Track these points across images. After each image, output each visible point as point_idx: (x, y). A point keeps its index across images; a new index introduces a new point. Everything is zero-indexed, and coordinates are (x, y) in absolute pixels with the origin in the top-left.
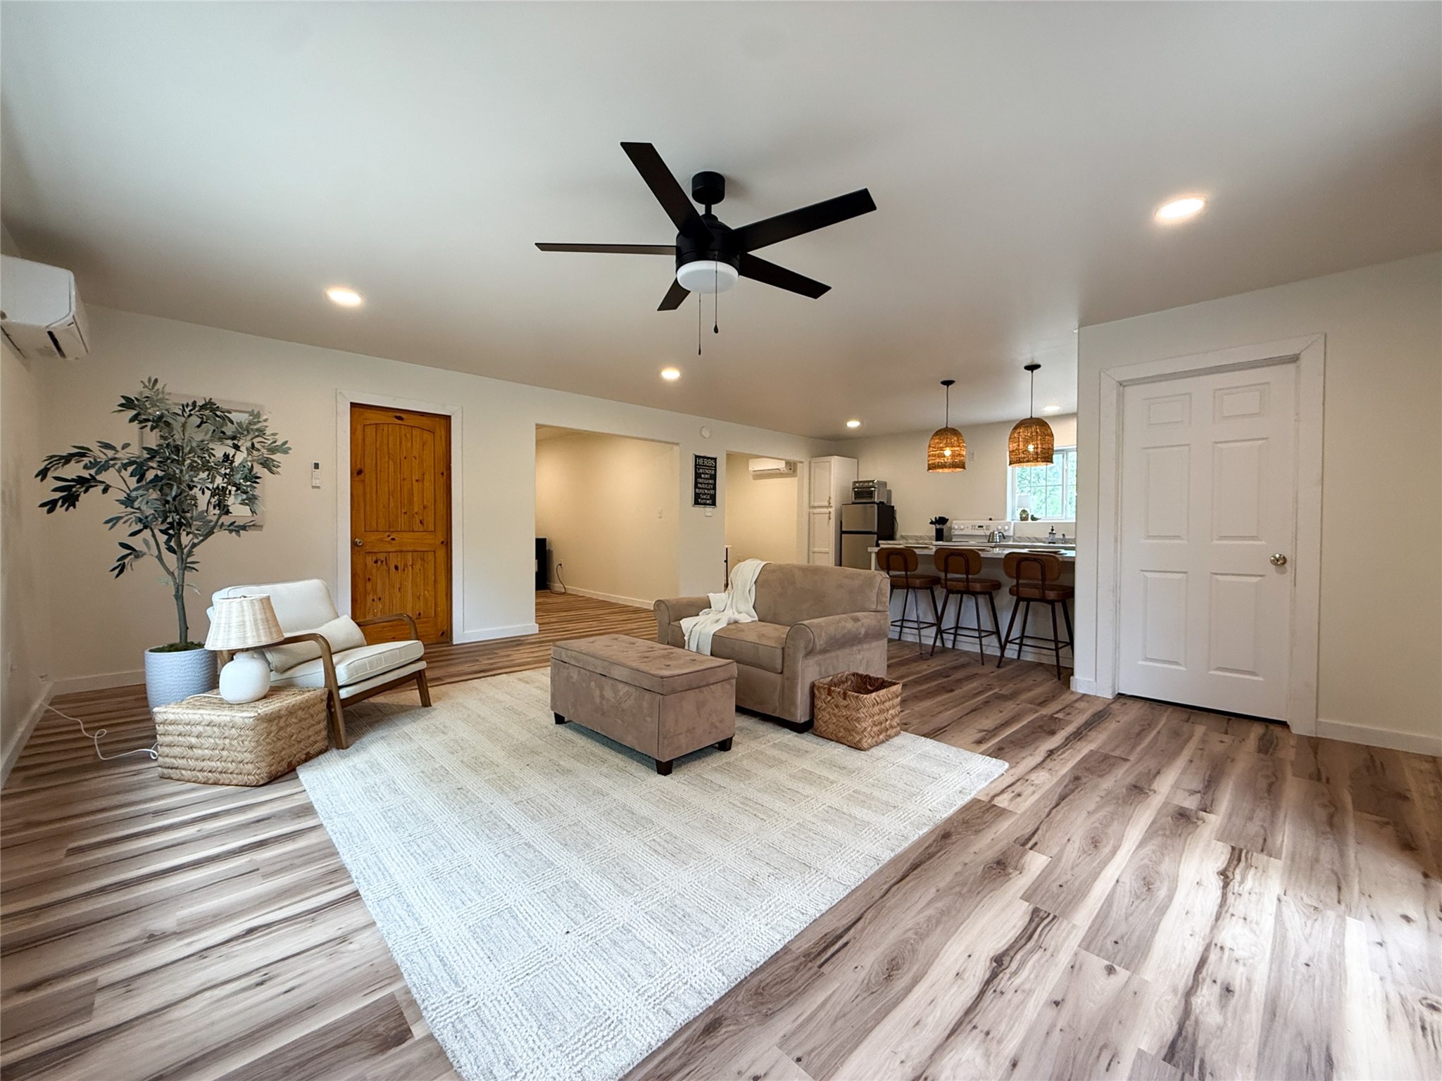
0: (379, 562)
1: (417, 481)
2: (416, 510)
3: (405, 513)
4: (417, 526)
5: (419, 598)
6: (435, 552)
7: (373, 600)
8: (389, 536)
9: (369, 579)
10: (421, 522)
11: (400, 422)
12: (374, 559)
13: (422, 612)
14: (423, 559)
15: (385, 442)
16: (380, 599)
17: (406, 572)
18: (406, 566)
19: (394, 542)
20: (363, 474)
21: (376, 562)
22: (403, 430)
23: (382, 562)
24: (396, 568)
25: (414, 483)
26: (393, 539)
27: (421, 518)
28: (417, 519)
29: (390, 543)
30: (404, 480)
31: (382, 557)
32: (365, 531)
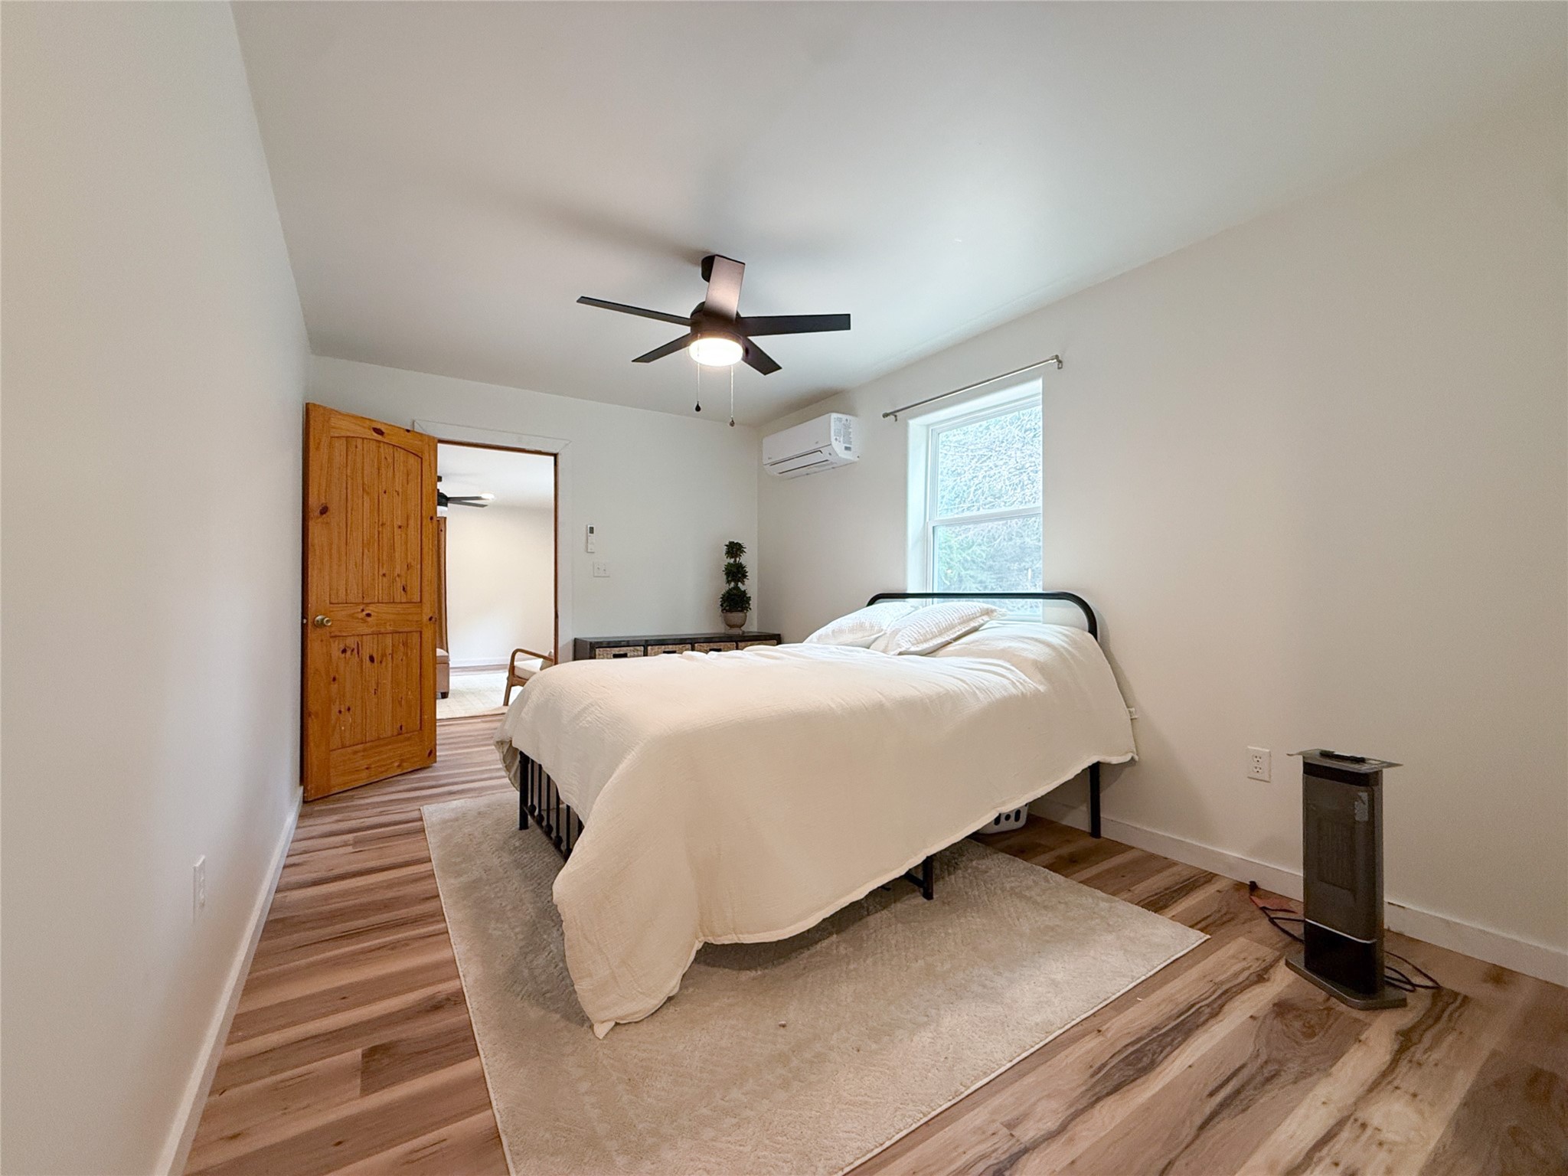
0: (349, 652)
1: (400, 527)
2: (397, 571)
3: (384, 575)
4: (399, 596)
5: (400, 703)
6: (421, 632)
7: (340, 712)
8: (363, 610)
9: (334, 679)
10: (404, 589)
11: (379, 437)
12: (342, 647)
13: (404, 724)
14: (405, 644)
15: (359, 465)
16: (349, 709)
17: (384, 664)
18: (384, 655)
19: (369, 619)
20: (328, 513)
21: (344, 651)
22: (382, 450)
23: (353, 650)
24: (372, 659)
25: (396, 529)
26: (369, 615)
27: (404, 583)
28: (399, 585)
29: (364, 621)
30: (383, 525)
31: (351, 642)
32: (331, 603)
